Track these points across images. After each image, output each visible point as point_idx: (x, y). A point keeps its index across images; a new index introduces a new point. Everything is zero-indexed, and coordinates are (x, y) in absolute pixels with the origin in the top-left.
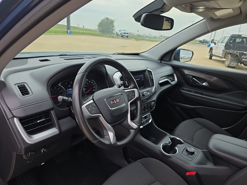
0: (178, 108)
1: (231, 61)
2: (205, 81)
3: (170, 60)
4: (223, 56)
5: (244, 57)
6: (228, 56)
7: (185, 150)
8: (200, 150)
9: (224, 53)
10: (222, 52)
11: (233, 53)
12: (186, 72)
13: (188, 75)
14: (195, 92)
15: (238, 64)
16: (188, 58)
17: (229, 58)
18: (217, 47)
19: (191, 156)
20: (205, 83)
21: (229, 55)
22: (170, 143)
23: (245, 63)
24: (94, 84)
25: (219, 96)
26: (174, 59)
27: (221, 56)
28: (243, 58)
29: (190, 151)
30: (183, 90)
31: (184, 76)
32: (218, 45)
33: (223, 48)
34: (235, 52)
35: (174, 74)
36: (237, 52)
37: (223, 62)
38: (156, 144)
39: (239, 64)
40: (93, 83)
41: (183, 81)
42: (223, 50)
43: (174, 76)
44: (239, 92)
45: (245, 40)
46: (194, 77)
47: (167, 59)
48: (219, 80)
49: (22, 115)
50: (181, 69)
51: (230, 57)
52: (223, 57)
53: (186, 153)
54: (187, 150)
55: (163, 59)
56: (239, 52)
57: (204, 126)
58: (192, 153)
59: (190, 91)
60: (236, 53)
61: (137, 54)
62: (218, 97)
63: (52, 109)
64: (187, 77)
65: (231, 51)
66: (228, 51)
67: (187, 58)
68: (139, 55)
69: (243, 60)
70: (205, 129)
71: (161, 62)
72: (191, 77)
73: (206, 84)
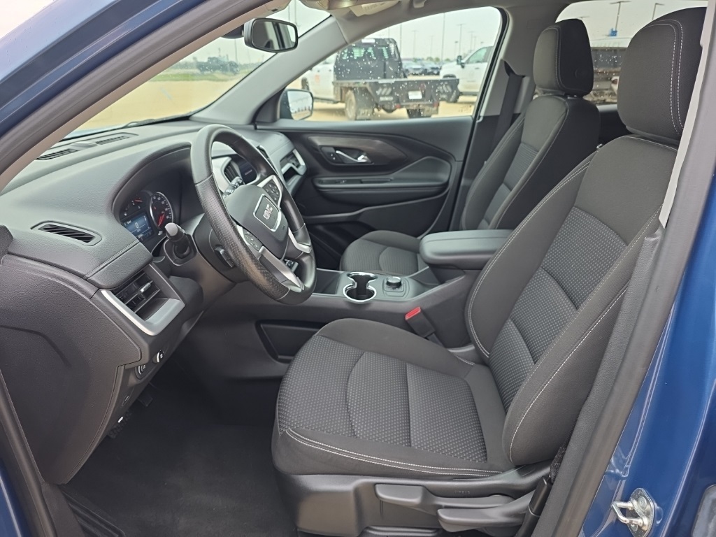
0: (320, 228)
1: (358, 106)
2: (360, 152)
3: (274, 120)
4: (336, 98)
5: (383, 93)
6: (347, 95)
7: (385, 285)
8: (407, 277)
9: (336, 88)
10: (332, 87)
11: (357, 85)
12: (318, 141)
13: (323, 148)
14: (348, 182)
15: (373, 111)
16: (299, 111)
17: (351, 100)
18: (317, 77)
19: (400, 290)
20: (362, 156)
21: (350, 92)
22: (354, 284)
23: (387, 107)
24: (163, 203)
25: (392, 178)
26: (282, 117)
27: (332, 96)
28: (381, 95)
29: (394, 282)
30: (322, 182)
31: (316, 150)
32: (319, 71)
33: (332, 77)
34: (362, 82)
35: (294, 152)
36: (365, 83)
37: (341, 112)
38: (334, 294)
39: (376, 110)
40: (162, 199)
41: (316, 163)
42: (333, 83)
43: (294, 157)
44: (425, 160)
45: (370, 50)
46: (337, 148)
47: (268, 118)
48: (385, 144)
49: (115, 280)
50: (306, 136)
51: (353, 98)
52: (339, 100)
53: (390, 289)
54: (389, 284)
55: (258, 119)
56: (370, 83)
57: (387, 244)
58: (399, 285)
59: (336, 182)
60: (362, 86)
61: (186, 118)
62: (391, 181)
63: (150, 262)
64: (322, 151)
65: (351, 82)
66: (346, 83)
67: (297, 110)
68: (190, 118)
69: (382, 99)
70: (388, 248)
71: (256, 128)
72: (333, 150)
73: (363, 158)
